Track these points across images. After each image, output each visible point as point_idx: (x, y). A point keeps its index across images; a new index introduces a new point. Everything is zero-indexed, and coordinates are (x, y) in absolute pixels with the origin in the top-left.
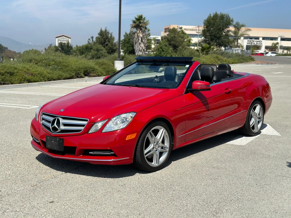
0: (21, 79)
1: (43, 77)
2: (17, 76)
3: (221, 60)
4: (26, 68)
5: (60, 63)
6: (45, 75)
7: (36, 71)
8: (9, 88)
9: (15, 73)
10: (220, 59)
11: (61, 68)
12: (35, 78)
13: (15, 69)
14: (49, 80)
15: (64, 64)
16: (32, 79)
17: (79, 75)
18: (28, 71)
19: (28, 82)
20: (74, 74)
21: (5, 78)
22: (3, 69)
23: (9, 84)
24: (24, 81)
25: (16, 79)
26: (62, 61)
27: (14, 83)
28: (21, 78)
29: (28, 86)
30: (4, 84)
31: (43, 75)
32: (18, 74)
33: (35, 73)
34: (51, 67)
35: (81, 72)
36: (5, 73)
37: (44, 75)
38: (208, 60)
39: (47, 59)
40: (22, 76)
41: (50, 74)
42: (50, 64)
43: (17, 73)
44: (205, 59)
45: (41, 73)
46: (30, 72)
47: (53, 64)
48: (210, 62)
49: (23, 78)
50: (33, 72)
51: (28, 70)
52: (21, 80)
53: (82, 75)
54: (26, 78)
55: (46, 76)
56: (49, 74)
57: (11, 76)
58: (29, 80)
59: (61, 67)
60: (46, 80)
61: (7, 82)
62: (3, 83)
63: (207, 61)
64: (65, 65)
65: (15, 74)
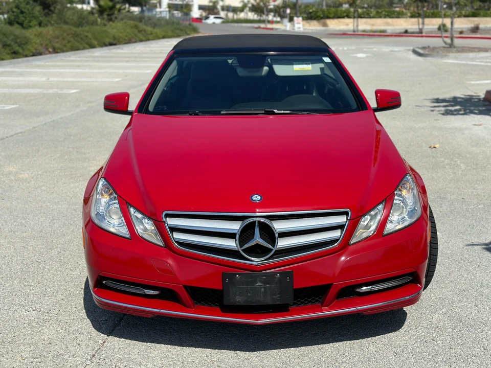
3: (143, 32)
10: (141, 31)
38: (121, 32)
44: (115, 31)
48: (126, 36)
63: (121, 35)
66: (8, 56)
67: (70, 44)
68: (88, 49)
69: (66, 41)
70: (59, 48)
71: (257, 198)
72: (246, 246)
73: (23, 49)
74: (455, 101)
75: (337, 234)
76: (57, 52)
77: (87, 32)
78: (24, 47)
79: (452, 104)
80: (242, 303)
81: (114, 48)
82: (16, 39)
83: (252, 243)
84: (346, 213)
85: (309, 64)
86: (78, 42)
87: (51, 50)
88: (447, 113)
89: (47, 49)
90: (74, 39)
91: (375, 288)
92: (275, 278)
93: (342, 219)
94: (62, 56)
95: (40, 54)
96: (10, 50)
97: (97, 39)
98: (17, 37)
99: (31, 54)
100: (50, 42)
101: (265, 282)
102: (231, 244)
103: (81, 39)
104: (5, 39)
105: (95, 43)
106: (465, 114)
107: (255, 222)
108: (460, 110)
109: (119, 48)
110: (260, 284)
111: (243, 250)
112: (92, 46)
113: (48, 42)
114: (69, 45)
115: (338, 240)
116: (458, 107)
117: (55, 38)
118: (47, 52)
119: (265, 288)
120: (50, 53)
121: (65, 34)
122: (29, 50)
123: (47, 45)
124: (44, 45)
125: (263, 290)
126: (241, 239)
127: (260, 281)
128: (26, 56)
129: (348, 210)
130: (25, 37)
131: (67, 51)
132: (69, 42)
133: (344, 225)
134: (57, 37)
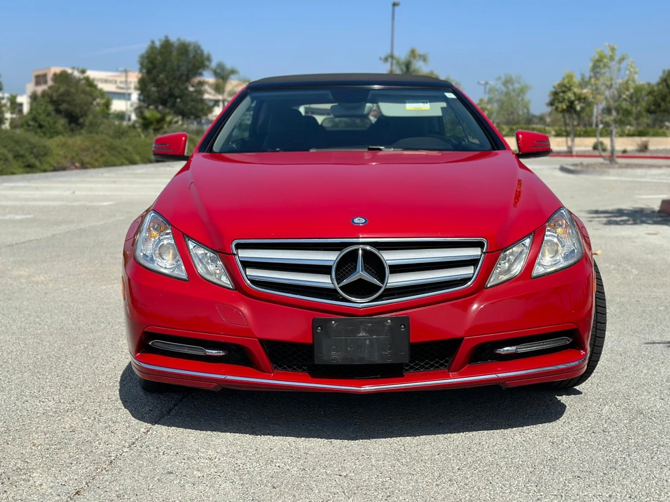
66: (21, 170)
67: (104, 158)
68: (126, 165)
69: (98, 155)
70: (88, 163)
71: (359, 221)
72: (345, 282)
73: (41, 162)
74: (620, 212)
75: (468, 271)
76: (86, 168)
77: (127, 144)
78: (43, 159)
79: (617, 215)
80: (340, 362)
81: (161, 166)
82: (32, 149)
83: (353, 278)
84: (480, 245)
85: (426, 103)
86: (114, 156)
87: (77, 165)
88: (609, 223)
89: (73, 164)
90: (109, 152)
91: (523, 349)
92: (385, 326)
93: (475, 252)
94: (91, 172)
95: (64, 169)
96: (23, 162)
97: (139, 154)
98: (33, 146)
99: (52, 168)
100: (77, 155)
101: (370, 332)
102: (324, 281)
104: (18, 148)
105: (138, 158)
106: (635, 223)
107: (358, 250)
108: (628, 220)
109: (169, 166)
110: (364, 334)
111: (340, 288)
112: (132, 162)
113: (74, 154)
114: (101, 160)
115: (471, 279)
116: (625, 218)
117: (83, 150)
118: (73, 167)
119: (371, 340)
120: (76, 168)
121: (98, 147)
122: (48, 163)
123: (73, 158)
124: (69, 158)
125: (368, 342)
126: (339, 275)
127: (365, 330)
128: (45, 171)
129: (484, 240)
130: (44, 147)
131: (99, 167)
132: (102, 155)
133: (478, 260)
134: (87, 149)
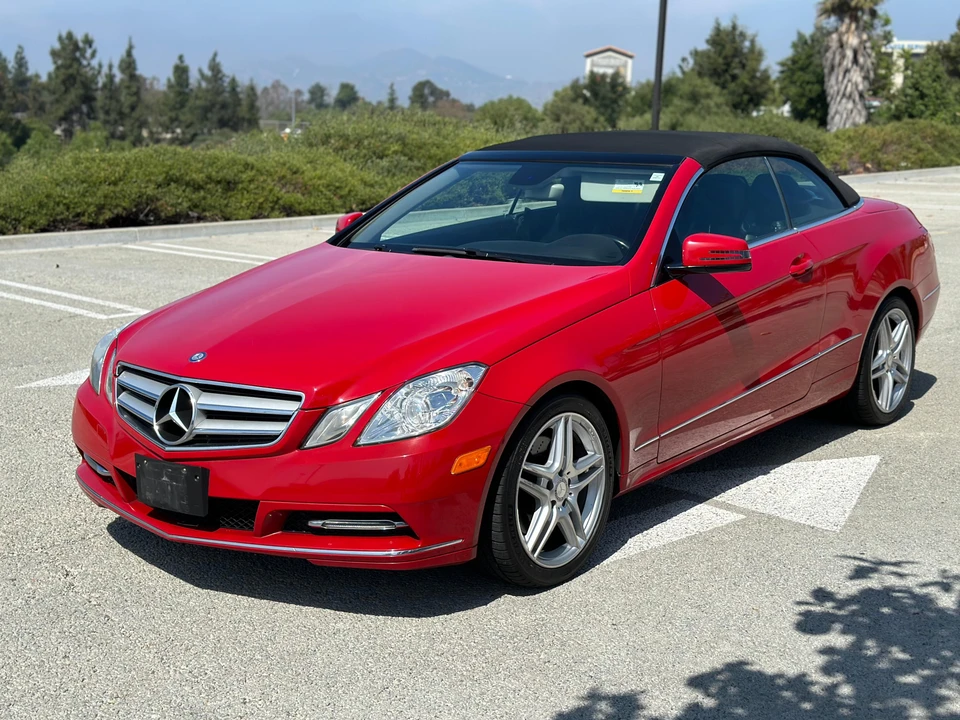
0: (261, 204)
1: (341, 197)
2: (248, 192)
4: (288, 165)
5: (420, 148)
6: (350, 191)
7: (320, 178)
8: (206, 235)
9: (242, 182)
11: (419, 165)
12: (312, 200)
13: (246, 169)
14: (361, 207)
15: (434, 151)
16: (300, 204)
17: (487, 192)
18: (295, 176)
19: (288, 215)
20: (464, 191)
21: (204, 198)
22: (202, 168)
23: (216, 221)
24: (273, 209)
25: (245, 202)
26: (430, 141)
27: (234, 217)
28: (261, 200)
29: (278, 230)
30: (199, 219)
31: (344, 192)
32: (252, 186)
33: (314, 185)
34: (385, 163)
35: (492, 185)
36: (207, 183)
37: (347, 189)
39: (381, 133)
40: (265, 193)
41: (372, 186)
42: (387, 152)
43: (251, 181)
45: (337, 184)
46: (300, 180)
47: (395, 152)
49: (271, 198)
50: (311, 180)
51: (295, 173)
52: (259, 208)
53: (499, 193)
54: (278, 199)
55: (353, 194)
56: (368, 190)
57: (229, 194)
58: (290, 208)
59: (419, 161)
60: (354, 206)
61: (207, 214)
62: (196, 215)
64: (435, 155)
65: (240, 186)
67: (921, 155)
69: (913, 150)
70: (888, 163)
72: (161, 421)
76: (885, 171)
83: (166, 418)
84: (298, 399)
86: (943, 152)
90: (935, 146)
92: (182, 474)
93: (291, 407)
101: (171, 478)
103: (952, 145)
107: (176, 389)
110: (166, 480)
114: (913, 158)
115: (277, 436)
118: (861, 170)
119: (172, 487)
120: (867, 170)
121: (917, 137)
123: (865, 156)
124: (856, 158)
125: (169, 488)
127: (167, 476)
129: (303, 395)
130: (817, 142)
131: (907, 168)
132: (920, 151)
133: (291, 416)
134: (899, 141)
